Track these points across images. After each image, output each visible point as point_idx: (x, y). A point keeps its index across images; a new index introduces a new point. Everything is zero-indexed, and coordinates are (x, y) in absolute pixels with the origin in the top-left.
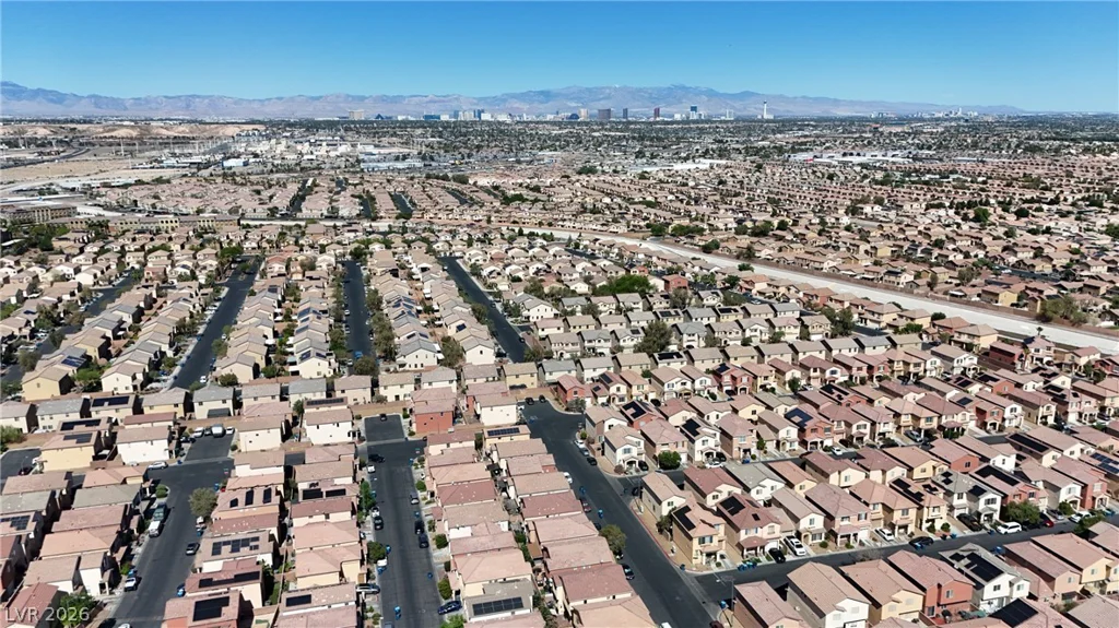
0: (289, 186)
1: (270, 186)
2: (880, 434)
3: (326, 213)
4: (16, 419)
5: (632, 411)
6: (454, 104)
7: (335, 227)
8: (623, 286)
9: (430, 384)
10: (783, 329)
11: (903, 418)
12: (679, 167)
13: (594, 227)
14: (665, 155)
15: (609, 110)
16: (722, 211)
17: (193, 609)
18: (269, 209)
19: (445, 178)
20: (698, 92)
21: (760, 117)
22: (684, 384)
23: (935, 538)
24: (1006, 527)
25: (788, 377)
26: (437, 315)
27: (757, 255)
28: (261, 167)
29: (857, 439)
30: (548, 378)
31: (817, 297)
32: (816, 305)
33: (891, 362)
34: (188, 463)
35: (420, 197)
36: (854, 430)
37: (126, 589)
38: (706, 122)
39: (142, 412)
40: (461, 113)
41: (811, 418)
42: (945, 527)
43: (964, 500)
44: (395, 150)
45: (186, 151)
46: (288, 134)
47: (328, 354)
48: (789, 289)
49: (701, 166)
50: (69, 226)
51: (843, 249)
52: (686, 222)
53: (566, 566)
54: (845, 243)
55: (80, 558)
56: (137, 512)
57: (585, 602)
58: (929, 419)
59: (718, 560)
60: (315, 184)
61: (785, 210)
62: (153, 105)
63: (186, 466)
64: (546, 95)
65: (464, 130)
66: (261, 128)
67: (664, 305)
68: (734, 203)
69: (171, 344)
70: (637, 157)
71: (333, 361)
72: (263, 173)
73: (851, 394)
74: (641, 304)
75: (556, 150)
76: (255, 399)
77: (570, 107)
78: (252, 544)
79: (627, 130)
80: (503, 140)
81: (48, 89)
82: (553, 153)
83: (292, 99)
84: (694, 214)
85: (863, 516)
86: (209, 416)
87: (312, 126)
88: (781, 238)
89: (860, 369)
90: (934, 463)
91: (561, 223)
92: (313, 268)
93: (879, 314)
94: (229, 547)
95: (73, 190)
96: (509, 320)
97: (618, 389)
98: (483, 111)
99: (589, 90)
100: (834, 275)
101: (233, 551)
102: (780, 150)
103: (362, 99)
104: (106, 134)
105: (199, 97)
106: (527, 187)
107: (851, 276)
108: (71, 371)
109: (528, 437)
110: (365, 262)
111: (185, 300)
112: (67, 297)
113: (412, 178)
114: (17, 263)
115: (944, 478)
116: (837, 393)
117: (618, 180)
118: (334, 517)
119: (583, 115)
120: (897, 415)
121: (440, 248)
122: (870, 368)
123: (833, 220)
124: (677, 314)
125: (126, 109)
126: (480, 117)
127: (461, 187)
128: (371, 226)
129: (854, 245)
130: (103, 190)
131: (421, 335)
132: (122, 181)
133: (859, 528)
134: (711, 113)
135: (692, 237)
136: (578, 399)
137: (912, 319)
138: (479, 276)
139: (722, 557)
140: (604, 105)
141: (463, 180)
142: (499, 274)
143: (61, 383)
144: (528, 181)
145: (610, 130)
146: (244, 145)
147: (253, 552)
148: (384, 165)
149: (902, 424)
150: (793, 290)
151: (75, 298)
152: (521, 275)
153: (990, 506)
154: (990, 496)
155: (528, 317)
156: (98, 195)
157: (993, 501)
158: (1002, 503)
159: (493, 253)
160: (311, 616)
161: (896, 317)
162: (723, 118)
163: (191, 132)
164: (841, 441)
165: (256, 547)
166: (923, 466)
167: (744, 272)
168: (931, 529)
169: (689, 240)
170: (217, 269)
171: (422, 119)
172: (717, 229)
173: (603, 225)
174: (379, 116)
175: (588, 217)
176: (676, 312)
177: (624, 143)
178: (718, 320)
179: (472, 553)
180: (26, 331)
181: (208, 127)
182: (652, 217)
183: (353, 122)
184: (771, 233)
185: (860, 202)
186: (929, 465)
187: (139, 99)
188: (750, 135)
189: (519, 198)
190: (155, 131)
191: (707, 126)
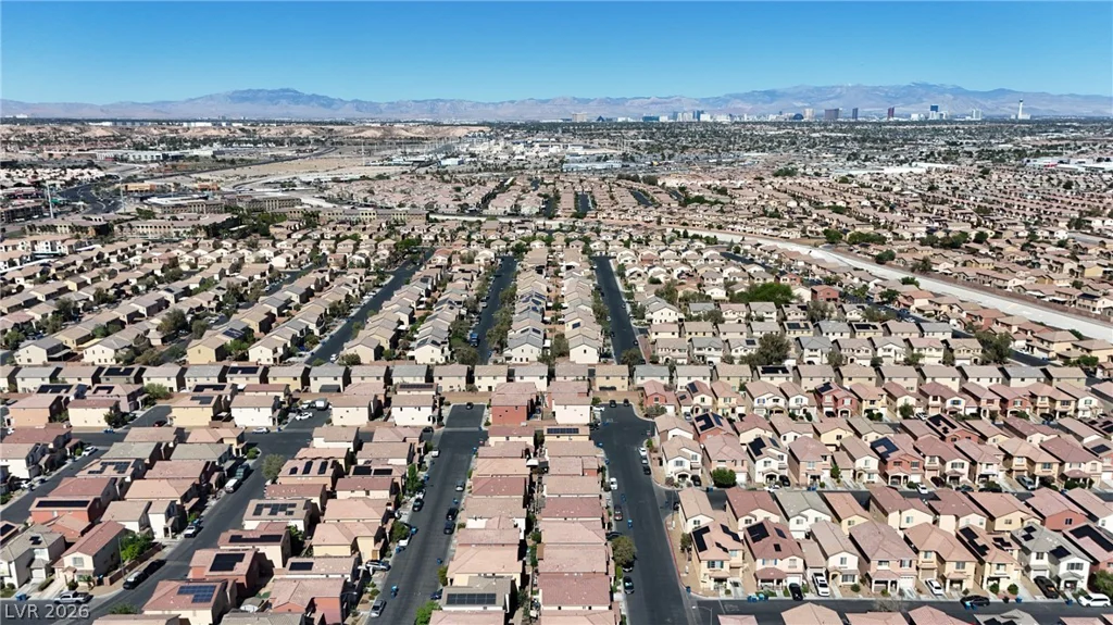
0: (489, 184)
1: (473, 184)
2: (981, 476)
3: (509, 211)
4: (169, 379)
5: (703, 423)
6: (675, 106)
7: (510, 224)
8: (761, 294)
9: (522, 378)
10: (923, 352)
11: (1016, 461)
12: (892, 171)
13: (765, 232)
14: (883, 157)
15: (837, 110)
16: (917, 220)
17: (213, 559)
18: (459, 205)
19: (636, 179)
20: (941, 90)
21: (1013, 117)
22: (777, 401)
23: (993, 598)
24: (1089, 598)
25: (900, 402)
26: (563, 312)
27: (934, 268)
28: (472, 166)
29: (951, 478)
30: (639, 382)
31: (981, 318)
32: (979, 327)
33: (1033, 396)
34: (288, 430)
35: (602, 197)
36: (948, 468)
37: (187, 536)
38: (945, 122)
39: (267, 382)
40: (680, 114)
41: (897, 449)
42: (1013, 589)
43: (1045, 561)
44: (601, 152)
45: (415, 150)
46: (509, 136)
47: (443, 343)
48: (951, 308)
49: (916, 171)
50: (289, 215)
51: (1044, 267)
52: (870, 229)
53: (557, 570)
54: (1048, 260)
55: (150, 503)
56: (221, 469)
57: (560, 608)
58: (1047, 465)
59: (729, 587)
60: (512, 184)
61: (992, 221)
62: (403, 108)
63: (285, 433)
64: (772, 95)
65: (677, 131)
66: (487, 129)
67: (800, 316)
68: (935, 211)
69: (318, 324)
70: (848, 159)
71: (446, 349)
72: (472, 171)
73: (959, 428)
74: (775, 313)
75: (764, 151)
76: (363, 378)
77: (795, 107)
78: (289, 509)
79: (852, 130)
80: (713, 141)
81: (321, 94)
82: (760, 154)
83: (523, 102)
84: (882, 221)
85: (907, 563)
86: (321, 390)
87: (533, 128)
88: (974, 252)
89: (990, 401)
90: (1023, 515)
91: (731, 226)
92: (471, 261)
93: (1049, 342)
94: (268, 510)
95: (309, 183)
96: (633, 321)
97: (703, 400)
98: (703, 112)
99: (819, 89)
100: (1019, 295)
101: (271, 513)
102: (1020, 154)
103: (587, 101)
104: (356, 135)
105: (442, 101)
106: (715, 189)
107: (1038, 297)
108: (229, 340)
109: (587, 438)
110: (522, 258)
111: (347, 285)
112: (257, 277)
113: (604, 179)
114: (234, 245)
115: (1025, 533)
116: (943, 424)
117: (815, 183)
118: (374, 494)
119: (808, 115)
120: (1008, 457)
121: (597, 248)
122: (1004, 401)
123: (1046, 234)
124: (807, 326)
125: (381, 112)
126: (699, 118)
127: (648, 188)
128: (544, 225)
129: (1058, 263)
130: (330, 185)
131: (534, 330)
132: (350, 177)
133: (900, 576)
134: (954, 112)
135: (867, 246)
136: (658, 406)
137: (1089, 351)
138: (622, 276)
139: (736, 584)
140: (832, 105)
141: (652, 181)
142: (639, 275)
143: (217, 351)
144: (718, 183)
145: (832, 131)
146: (467, 145)
147: (288, 517)
148: (583, 166)
149: (1014, 467)
150: (956, 309)
151: (264, 278)
152: (661, 278)
153: (1075, 571)
154: (1075, 560)
155: (651, 320)
156: (326, 188)
157: (1079, 566)
158: (1091, 569)
159: (644, 254)
160: (304, 582)
161: (1070, 346)
162: (968, 118)
163: (427, 133)
164: (933, 479)
165: (291, 513)
166: (1008, 517)
167: (906, 286)
168: (995, 589)
169: (863, 249)
170: (389, 259)
171: (642, 121)
172: (902, 239)
173: (774, 229)
174: (600, 118)
175: (765, 220)
176: (806, 325)
177: (842, 145)
178: (853, 336)
179: (476, 545)
180: (214, 304)
181: (441, 129)
182: (835, 223)
183: (573, 124)
184: (964, 245)
185: (1090, 214)
186: (1016, 517)
187: (392, 103)
188: (991, 137)
189: (700, 200)
190: (396, 132)
191: (945, 126)
